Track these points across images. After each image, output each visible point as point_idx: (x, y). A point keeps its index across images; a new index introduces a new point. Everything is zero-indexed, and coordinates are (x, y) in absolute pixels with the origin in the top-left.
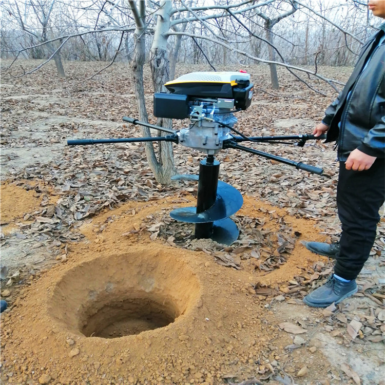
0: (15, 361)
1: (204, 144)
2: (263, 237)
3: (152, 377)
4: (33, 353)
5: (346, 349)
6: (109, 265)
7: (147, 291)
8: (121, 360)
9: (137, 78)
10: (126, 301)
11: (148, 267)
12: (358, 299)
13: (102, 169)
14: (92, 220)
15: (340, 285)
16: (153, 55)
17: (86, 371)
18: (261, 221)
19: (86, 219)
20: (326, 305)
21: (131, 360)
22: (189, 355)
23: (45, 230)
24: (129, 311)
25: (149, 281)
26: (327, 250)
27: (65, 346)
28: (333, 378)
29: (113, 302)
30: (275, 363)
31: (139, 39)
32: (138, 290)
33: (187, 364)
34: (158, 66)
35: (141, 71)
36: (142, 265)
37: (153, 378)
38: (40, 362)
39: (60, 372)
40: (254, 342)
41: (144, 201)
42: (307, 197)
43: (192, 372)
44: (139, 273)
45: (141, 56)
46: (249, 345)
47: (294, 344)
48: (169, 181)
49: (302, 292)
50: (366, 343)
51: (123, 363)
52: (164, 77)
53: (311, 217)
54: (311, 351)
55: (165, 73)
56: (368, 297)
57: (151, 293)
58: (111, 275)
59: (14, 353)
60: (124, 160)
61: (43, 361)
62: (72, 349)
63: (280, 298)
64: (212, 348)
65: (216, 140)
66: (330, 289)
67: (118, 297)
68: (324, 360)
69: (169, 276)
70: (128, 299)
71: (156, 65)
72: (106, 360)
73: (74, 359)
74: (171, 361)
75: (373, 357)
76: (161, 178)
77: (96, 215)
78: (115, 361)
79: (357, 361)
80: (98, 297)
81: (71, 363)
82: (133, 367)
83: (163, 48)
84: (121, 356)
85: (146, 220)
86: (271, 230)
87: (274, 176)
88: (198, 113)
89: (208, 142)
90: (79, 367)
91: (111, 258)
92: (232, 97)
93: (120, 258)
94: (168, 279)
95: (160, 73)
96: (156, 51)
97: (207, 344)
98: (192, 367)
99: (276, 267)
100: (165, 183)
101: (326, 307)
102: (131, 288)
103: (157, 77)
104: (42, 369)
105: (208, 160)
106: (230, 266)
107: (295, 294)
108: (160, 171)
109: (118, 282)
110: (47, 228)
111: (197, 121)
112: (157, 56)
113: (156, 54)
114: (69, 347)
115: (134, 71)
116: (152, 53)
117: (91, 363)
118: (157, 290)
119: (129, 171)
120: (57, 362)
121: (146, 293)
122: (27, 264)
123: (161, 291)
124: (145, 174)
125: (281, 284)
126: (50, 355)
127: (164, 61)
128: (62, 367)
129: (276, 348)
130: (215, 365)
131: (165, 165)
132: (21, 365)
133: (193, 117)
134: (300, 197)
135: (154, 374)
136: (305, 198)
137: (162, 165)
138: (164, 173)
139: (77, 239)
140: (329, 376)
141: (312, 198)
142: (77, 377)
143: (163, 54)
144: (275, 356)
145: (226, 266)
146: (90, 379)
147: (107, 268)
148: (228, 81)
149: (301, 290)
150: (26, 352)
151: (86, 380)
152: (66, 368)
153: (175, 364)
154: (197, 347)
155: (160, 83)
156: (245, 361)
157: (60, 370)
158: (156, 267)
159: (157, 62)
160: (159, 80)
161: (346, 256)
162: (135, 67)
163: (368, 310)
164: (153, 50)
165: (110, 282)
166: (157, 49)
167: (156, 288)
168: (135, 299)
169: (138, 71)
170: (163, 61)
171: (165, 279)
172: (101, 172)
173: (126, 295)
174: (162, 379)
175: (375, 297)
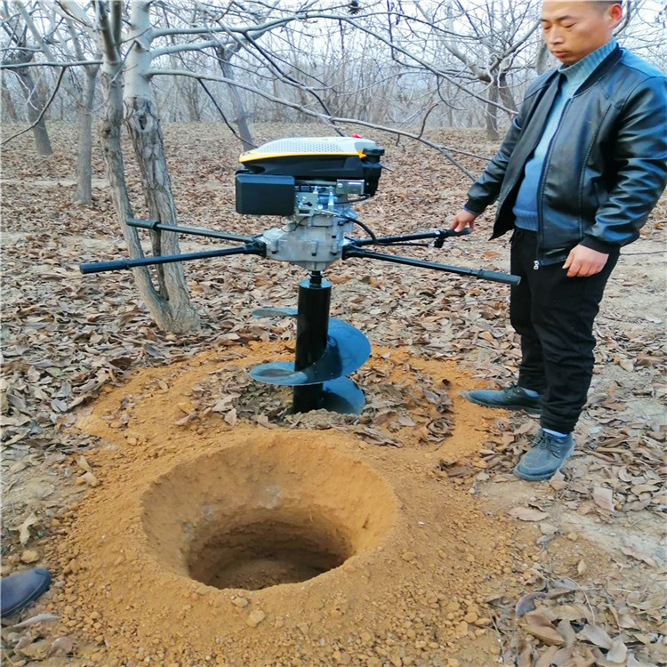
0: (147, 660)
1: (314, 255)
2: (400, 395)
3: (394, 625)
4: (175, 638)
5: (609, 527)
6: (199, 474)
7: (269, 506)
8: (338, 609)
9: (113, 150)
10: (234, 532)
11: (264, 467)
12: (581, 459)
13: (40, 319)
14: (90, 409)
15: (558, 442)
16: (130, 110)
17: (292, 642)
18: (382, 371)
19: (78, 409)
20: (548, 475)
21: (352, 607)
22: (427, 579)
23: (15, 439)
24: (241, 548)
25: (268, 490)
26: (502, 400)
27: (234, 611)
28: (620, 567)
29: (215, 537)
30: (537, 565)
31: (114, 82)
32: (254, 509)
33: (432, 594)
34: (143, 128)
35: (117, 137)
36: (252, 466)
37: (397, 626)
38: (196, 649)
39: (246, 655)
40: (493, 544)
41: (165, 364)
42: (420, 328)
43: (443, 604)
44: (250, 479)
45: (117, 111)
46: (490, 549)
47: (543, 534)
48: (186, 326)
49: (505, 463)
50: (628, 514)
51: (343, 614)
52: (157, 146)
53: (445, 356)
54: (571, 540)
55: (157, 140)
56: (590, 454)
57: (276, 509)
58: (205, 491)
59: (134, 647)
60: (73, 299)
61: (202, 645)
62: (249, 614)
63: (483, 476)
64: (451, 563)
65: (332, 247)
66: (545, 452)
67: (222, 526)
68: (594, 547)
69: (305, 474)
70: (237, 528)
71: (139, 127)
72: (315, 616)
73: (261, 628)
74: (409, 595)
75: (647, 531)
76: (171, 323)
77: (95, 399)
78: (330, 614)
79: (633, 538)
80: (196, 532)
81: (258, 636)
82: (361, 617)
83: (145, 97)
84: (335, 604)
85: (195, 396)
86: (404, 382)
87: (353, 301)
88: (310, 205)
89: (319, 250)
90: (274, 639)
91: (199, 461)
92: (362, 176)
93: (213, 460)
94: (304, 480)
95: (148, 141)
96: (135, 103)
97: (442, 558)
98: (441, 596)
99: (448, 435)
100: (178, 330)
101: (549, 478)
102: (241, 507)
103: (144, 147)
104: (208, 658)
105: (312, 281)
106: (386, 444)
107: (496, 467)
108: (166, 310)
109: (220, 501)
110: (15, 434)
111: (306, 217)
112: (137, 110)
113: (135, 107)
114: (242, 612)
115: (105, 137)
116: (127, 106)
117: (293, 627)
118: (287, 502)
119: (97, 317)
120: (230, 641)
121: (268, 510)
122: (28, 502)
123: (296, 502)
124: (131, 320)
125: (470, 457)
126: (211, 633)
127: (151, 119)
128: (245, 646)
129: (525, 545)
130: (466, 586)
131: (175, 300)
132: (162, 662)
133: (301, 212)
134: (410, 328)
135: (394, 619)
136: (417, 330)
137: (168, 299)
138: (175, 314)
139: (88, 444)
140: (614, 565)
141: (428, 328)
142: (278, 655)
143: (148, 108)
144: (530, 557)
145: (381, 445)
146: (304, 651)
147: (197, 480)
148: (354, 152)
149: (503, 460)
150: (161, 639)
151: (298, 655)
152: (252, 645)
153: (416, 597)
154: (432, 565)
155: (150, 158)
156: (499, 572)
157: (243, 651)
158: (276, 465)
159: (140, 121)
160: (148, 152)
161: (562, 400)
162: (108, 132)
163: (602, 472)
164: (130, 102)
165: (205, 503)
166: (135, 98)
167: (286, 499)
168: (248, 526)
169: (112, 137)
170: (149, 118)
171: (299, 480)
172: (44, 324)
173: (233, 520)
174: (410, 623)
175: (600, 452)
